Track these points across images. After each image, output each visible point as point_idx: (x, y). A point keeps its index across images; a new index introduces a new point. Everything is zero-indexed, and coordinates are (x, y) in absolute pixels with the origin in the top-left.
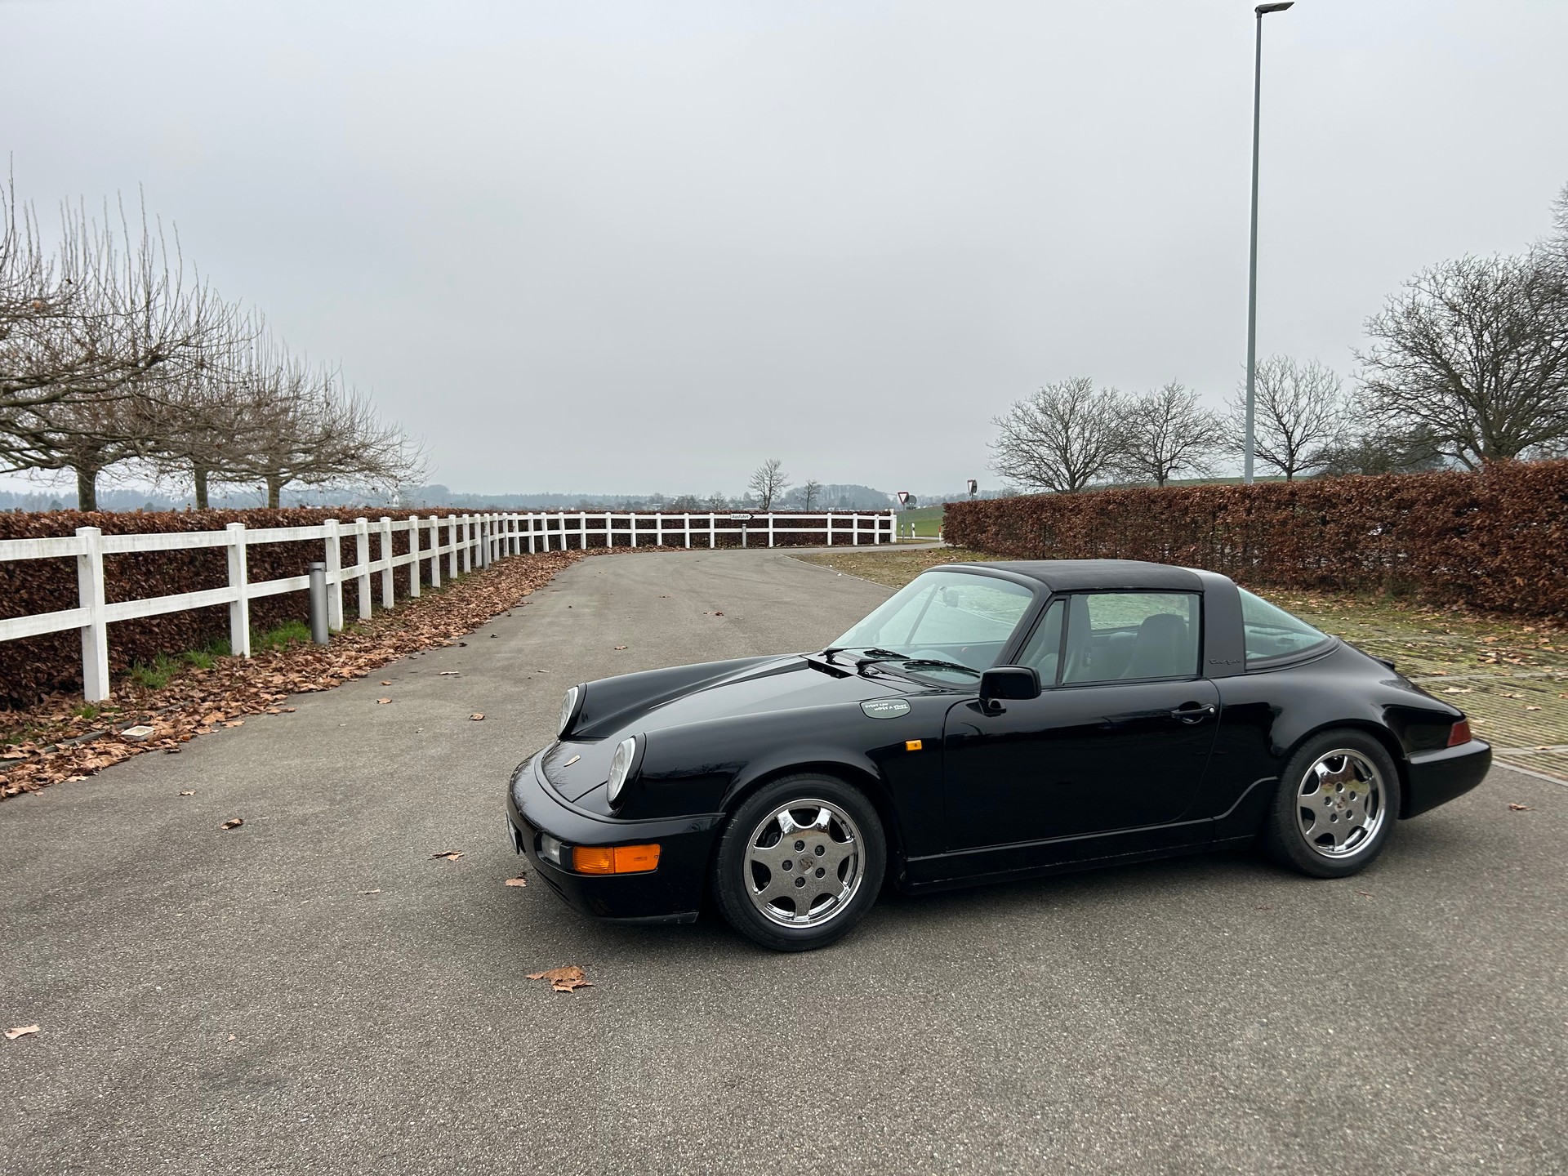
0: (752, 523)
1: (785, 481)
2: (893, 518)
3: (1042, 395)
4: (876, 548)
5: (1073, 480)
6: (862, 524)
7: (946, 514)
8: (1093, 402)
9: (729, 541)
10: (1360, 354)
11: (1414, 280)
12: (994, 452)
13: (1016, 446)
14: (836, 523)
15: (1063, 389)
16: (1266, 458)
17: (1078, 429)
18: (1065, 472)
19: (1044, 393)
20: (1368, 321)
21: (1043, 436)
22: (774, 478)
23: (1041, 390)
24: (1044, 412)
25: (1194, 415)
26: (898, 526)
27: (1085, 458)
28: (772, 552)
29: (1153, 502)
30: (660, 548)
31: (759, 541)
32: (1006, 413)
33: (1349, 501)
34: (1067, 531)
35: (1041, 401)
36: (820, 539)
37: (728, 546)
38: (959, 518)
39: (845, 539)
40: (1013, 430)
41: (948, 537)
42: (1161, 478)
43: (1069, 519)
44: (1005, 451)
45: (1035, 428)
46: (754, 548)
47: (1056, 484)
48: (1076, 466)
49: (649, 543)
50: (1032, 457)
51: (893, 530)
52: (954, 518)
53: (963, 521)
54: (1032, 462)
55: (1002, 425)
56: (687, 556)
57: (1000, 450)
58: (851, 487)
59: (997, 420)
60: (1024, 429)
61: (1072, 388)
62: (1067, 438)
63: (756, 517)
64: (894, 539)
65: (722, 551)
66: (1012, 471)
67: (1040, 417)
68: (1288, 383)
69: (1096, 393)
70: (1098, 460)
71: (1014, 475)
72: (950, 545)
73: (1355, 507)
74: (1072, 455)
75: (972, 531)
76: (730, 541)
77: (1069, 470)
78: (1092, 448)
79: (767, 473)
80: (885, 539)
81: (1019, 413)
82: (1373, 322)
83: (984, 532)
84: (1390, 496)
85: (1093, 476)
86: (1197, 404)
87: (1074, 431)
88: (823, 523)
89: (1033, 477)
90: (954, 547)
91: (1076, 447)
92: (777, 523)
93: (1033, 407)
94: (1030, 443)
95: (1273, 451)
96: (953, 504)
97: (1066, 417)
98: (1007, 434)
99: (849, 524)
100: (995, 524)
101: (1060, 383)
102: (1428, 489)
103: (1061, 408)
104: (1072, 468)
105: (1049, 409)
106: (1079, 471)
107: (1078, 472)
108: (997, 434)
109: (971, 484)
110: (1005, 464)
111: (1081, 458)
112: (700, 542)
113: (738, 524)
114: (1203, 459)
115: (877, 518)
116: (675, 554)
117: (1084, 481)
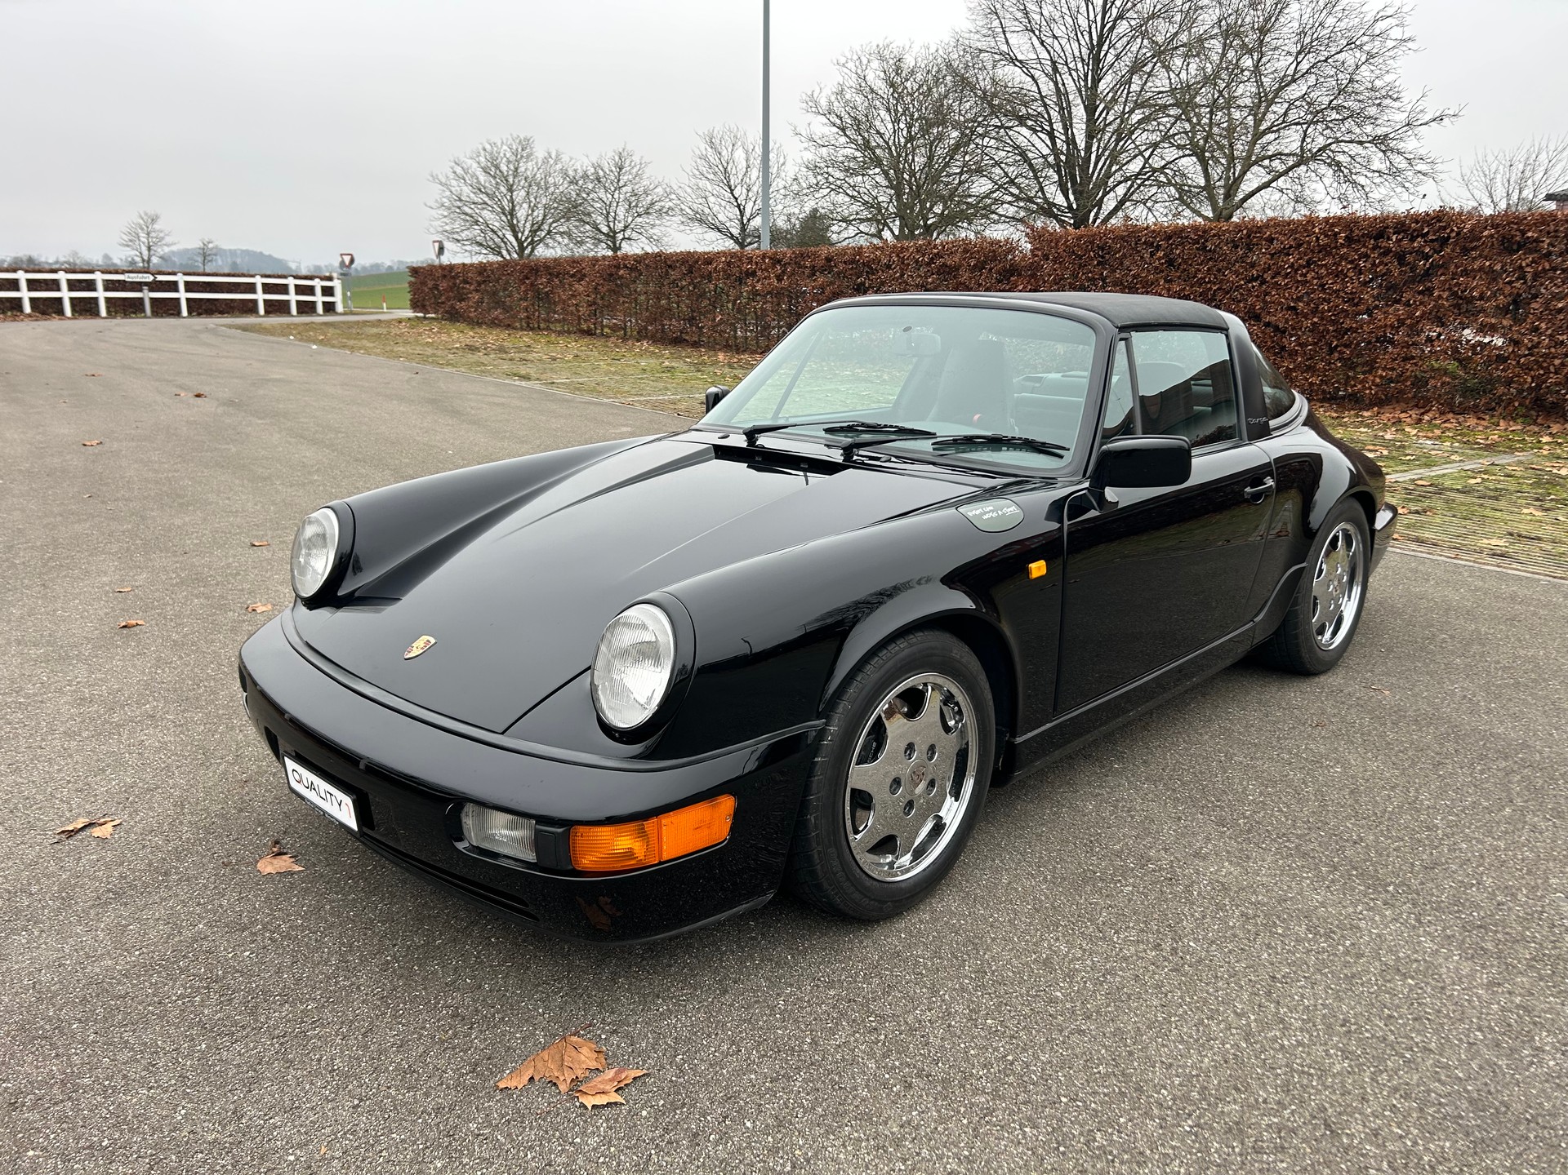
0: (156, 286)
1: (168, 240)
2: (337, 284)
3: (482, 152)
4: (320, 318)
5: (522, 248)
6: (300, 290)
7: (413, 279)
8: (537, 163)
9: (125, 309)
10: (798, 131)
11: (843, 61)
12: (434, 213)
13: (458, 207)
14: (267, 289)
15: (505, 147)
16: (720, 231)
17: (523, 193)
18: (512, 239)
19: (485, 150)
20: (804, 97)
21: (486, 199)
22: (153, 234)
23: (480, 147)
24: (485, 170)
25: (645, 183)
26: (344, 294)
27: (533, 225)
28: (187, 323)
29: (670, 266)
30: (29, 316)
31: (166, 309)
32: (444, 170)
33: (888, 267)
34: (569, 299)
35: (482, 159)
36: (249, 308)
37: (126, 315)
38: (430, 284)
39: (280, 308)
40: (453, 189)
41: (416, 305)
42: (616, 249)
43: (571, 285)
44: (446, 214)
45: (480, 190)
46: (162, 317)
47: (504, 253)
48: (523, 233)
49: (12, 309)
50: (476, 222)
51: (338, 299)
52: (424, 283)
53: (436, 287)
54: (476, 227)
55: (441, 183)
56: (69, 327)
57: (440, 212)
58: (243, 251)
59: (435, 178)
60: (467, 190)
61: (514, 147)
62: (512, 201)
63: (160, 278)
64: (340, 308)
65: (119, 321)
66: (456, 236)
67: (482, 178)
68: (739, 155)
69: (540, 153)
70: (546, 227)
71: (458, 241)
72: (421, 315)
73: (895, 273)
74: (518, 222)
75: (448, 299)
76: (129, 308)
77: (516, 238)
78: (539, 214)
79: (142, 229)
80: (329, 308)
81: (459, 170)
82: (808, 99)
83: (463, 300)
84: (932, 261)
85: (541, 245)
86: (648, 172)
87: (519, 195)
88: (251, 288)
89: (480, 244)
90: (425, 317)
91: (521, 213)
92: (190, 286)
93: (475, 165)
94: (472, 206)
95: (728, 224)
96: (421, 268)
97: (511, 180)
98: (448, 193)
99: (284, 289)
100: (477, 291)
101: (501, 137)
102: (971, 254)
103: (504, 168)
104: (520, 235)
105: (492, 166)
106: (527, 238)
107: (526, 240)
108: (435, 193)
109: (437, 245)
110: (447, 228)
111: (528, 225)
112: (86, 308)
113: (137, 286)
114: (654, 231)
115: (318, 284)
116: (54, 323)
117: (533, 250)
